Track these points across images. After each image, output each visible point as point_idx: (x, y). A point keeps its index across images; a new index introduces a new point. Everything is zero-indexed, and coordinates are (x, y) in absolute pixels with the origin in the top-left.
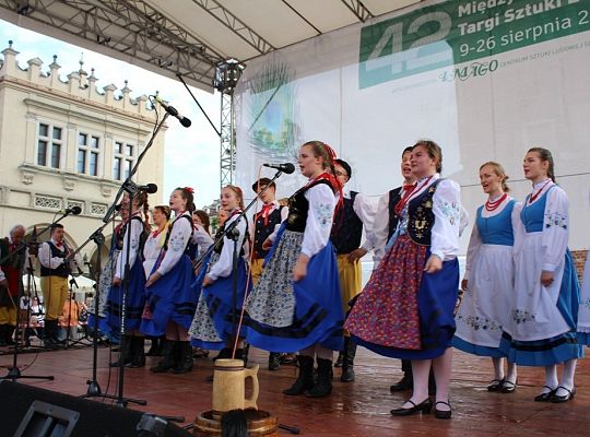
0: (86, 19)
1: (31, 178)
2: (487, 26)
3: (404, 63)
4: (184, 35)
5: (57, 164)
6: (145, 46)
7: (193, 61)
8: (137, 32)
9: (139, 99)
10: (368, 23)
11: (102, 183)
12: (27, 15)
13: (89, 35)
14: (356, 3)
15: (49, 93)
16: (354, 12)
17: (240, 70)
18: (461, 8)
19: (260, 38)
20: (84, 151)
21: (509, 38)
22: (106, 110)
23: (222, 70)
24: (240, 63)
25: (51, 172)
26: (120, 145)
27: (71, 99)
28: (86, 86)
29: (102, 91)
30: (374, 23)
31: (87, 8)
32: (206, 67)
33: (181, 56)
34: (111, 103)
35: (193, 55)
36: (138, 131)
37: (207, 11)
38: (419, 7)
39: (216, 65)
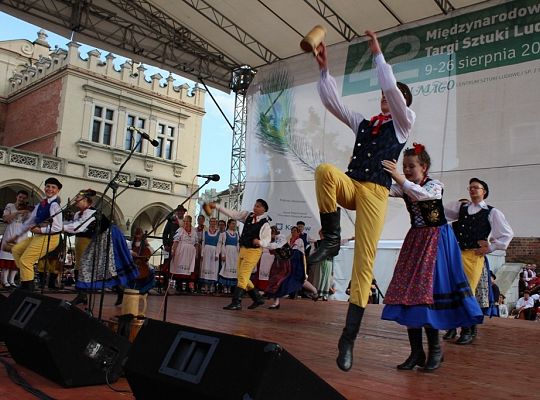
0: (125, 35)
1: (86, 152)
2: (448, 50)
4: (206, 45)
5: (108, 140)
6: (173, 54)
7: (212, 67)
8: (166, 44)
9: (181, 87)
10: (352, 43)
11: (146, 159)
12: (79, 32)
13: (126, 46)
14: (343, 26)
15: (105, 80)
16: (341, 34)
17: (253, 75)
18: (428, 33)
19: (267, 50)
20: (132, 132)
21: (465, 63)
22: (152, 95)
23: (238, 75)
24: (252, 69)
25: (103, 148)
26: (163, 126)
27: (122, 86)
28: (136, 75)
29: (149, 79)
30: (360, 42)
31: (127, 25)
32: (224, 71)
33: (203, 64)
34: (157, 90)
35: (213, 61)
36: (179, 115)
37: (222, 29)
38: (396, 30)
39: (232, 70)
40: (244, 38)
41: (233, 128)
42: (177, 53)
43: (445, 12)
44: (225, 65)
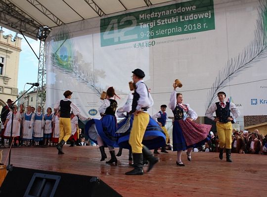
2: (150, 25)
3: (119, 38)
4: (24, 14)
7: (28, 26)
8: (2, 11)
9: (8, 36)
10: (103, 17)
14: (98, 9)
16: (97, 12)
17: (50, 31)
18: (140, 15)
19: (58, 19)
21: (159, 32)
23: (41, 31)
24: (49, 28)
30: (106, 17)
32: (35, 29)
33: (22, 24)
35: (28, 23)
36: (7, 51)
37: (34, 6)
38: (124, 13)
39: (38, 28)
40: (45, 12)
41: (39, 59)
42: (8, 17)
43: (148, 6)
44: (35, 25)
